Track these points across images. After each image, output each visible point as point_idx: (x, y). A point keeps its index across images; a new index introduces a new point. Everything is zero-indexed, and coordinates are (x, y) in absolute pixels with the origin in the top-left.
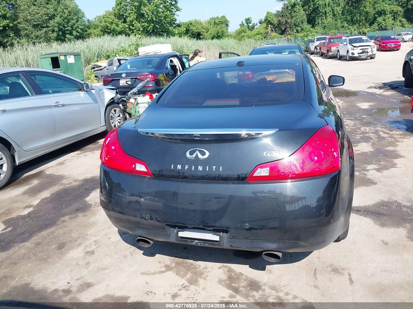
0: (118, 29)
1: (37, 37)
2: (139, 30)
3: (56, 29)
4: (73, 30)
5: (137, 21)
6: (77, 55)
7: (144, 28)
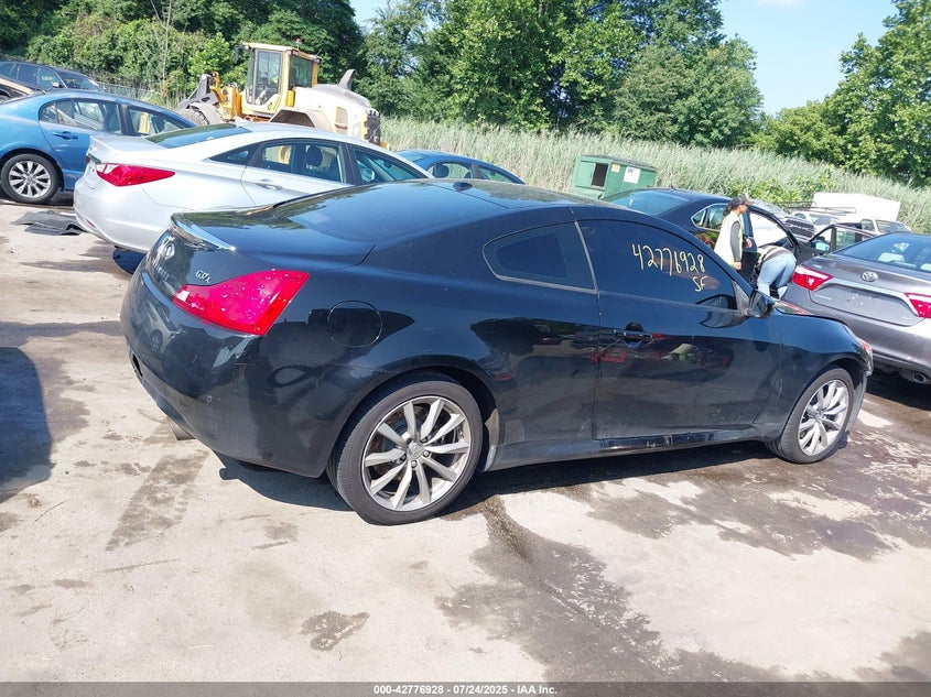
0: (816, 145)
1: (640, 126)
2: (866, 157)
3: (681, 119)
5: (871, 134)
6: (648, 171)
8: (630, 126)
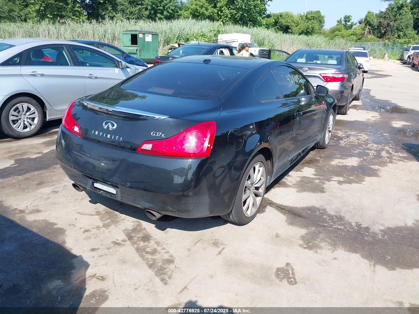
1: (131, 13)
2: (227, 17)
3: (149, 7)
4: (164, 10)
6: (155, 35)
7: (232, 15)
8: (127, 14)
